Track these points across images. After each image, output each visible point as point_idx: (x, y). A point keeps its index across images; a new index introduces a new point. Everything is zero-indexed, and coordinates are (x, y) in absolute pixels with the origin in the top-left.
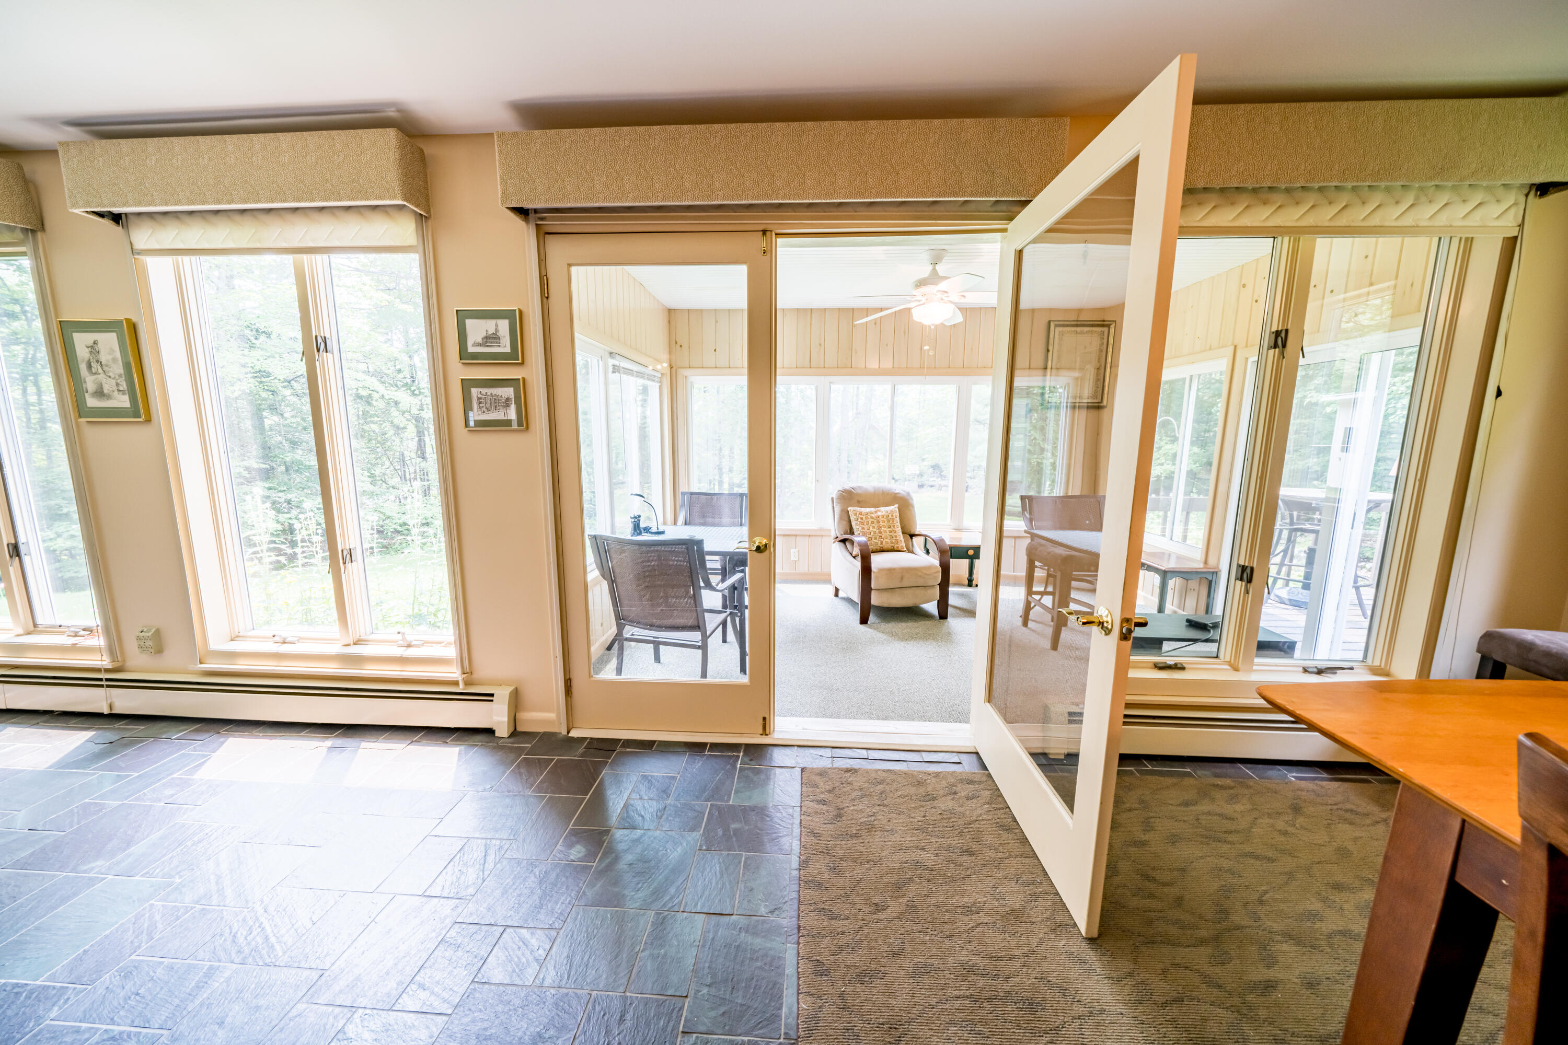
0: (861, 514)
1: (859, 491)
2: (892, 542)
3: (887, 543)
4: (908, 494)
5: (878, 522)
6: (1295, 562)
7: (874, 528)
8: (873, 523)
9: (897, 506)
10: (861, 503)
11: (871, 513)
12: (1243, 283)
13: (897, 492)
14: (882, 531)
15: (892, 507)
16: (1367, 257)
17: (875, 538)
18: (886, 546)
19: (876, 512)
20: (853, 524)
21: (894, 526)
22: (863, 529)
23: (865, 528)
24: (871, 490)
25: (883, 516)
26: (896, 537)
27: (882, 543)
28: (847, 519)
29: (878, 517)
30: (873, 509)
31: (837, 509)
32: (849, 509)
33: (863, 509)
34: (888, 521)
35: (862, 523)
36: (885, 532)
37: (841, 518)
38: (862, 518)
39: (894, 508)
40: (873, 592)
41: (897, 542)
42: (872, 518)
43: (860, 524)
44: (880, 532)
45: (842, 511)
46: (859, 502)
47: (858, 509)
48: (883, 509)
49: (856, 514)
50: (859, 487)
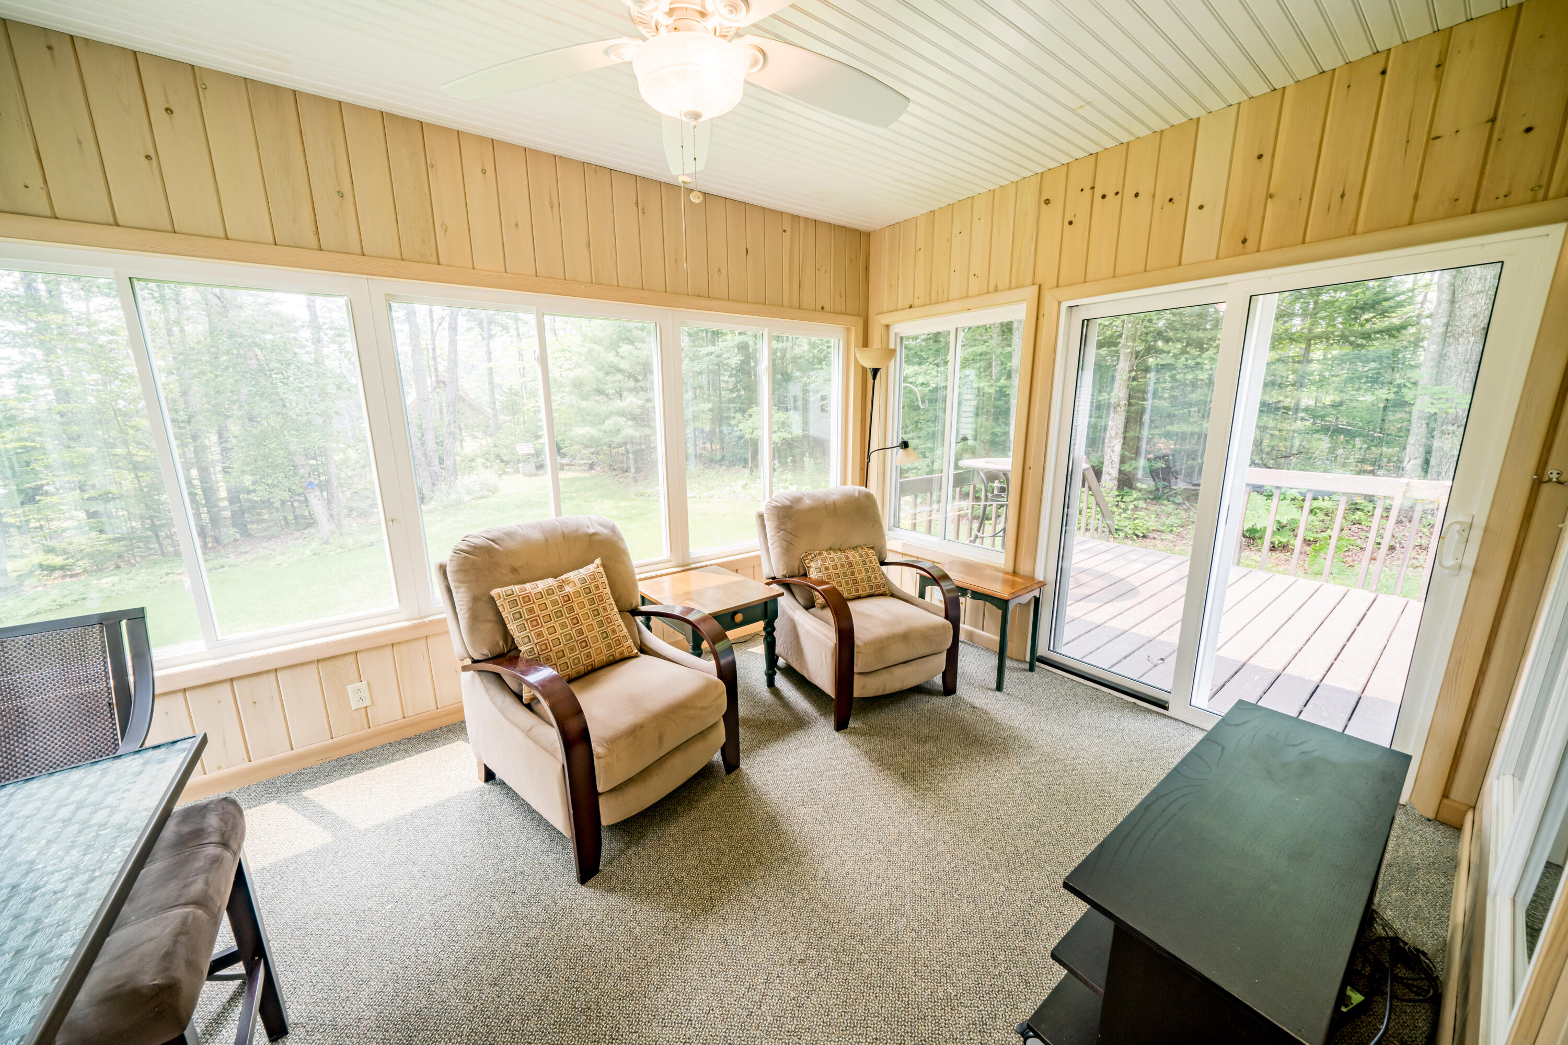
0: (527, 599)
1: (510, 544)
2: (609, 646)
3: (599, 652)
4: (613, 529)
5: (571, 610)
6: (985, 535)
7: (563, 626)
8: (559, 614)
9: (598, 561)
10: (520, 575)
11: (550, 592)
12: (1044, 198)
13: (591, 531)
14: (584, 628)
15: (591, 568)
16: (1260, 157)
17: (572, 649)
18: (597, 659)
19: (561, 587)
20: (511, 627)
21: (605, 609)
22: (539, 635)
23: (544, 630)
24: (537, 535)
25: (577, 594)
26: (614, 631)
27: (589, 656)
28: (491, 616)
29: (567, 599)
30: (550, 582)
31: (461, 597)
32: (494, 593)
33: (528, 586)
34: (592, 602)
35: (535, 622)
36: (591, 628)
37: (475, 618)
38: (531, 611)
39: (595, 567)
40: (602, 801)
41: (619, 642)
42: (555, 603)
43: (528, 625)
44: (581, 632)
45: (475, 600)
46: (514, 570)
47: (516, 588)
48: (571, 575)
49: (514, 603)
50: (509, 535)
